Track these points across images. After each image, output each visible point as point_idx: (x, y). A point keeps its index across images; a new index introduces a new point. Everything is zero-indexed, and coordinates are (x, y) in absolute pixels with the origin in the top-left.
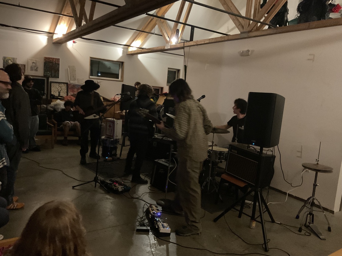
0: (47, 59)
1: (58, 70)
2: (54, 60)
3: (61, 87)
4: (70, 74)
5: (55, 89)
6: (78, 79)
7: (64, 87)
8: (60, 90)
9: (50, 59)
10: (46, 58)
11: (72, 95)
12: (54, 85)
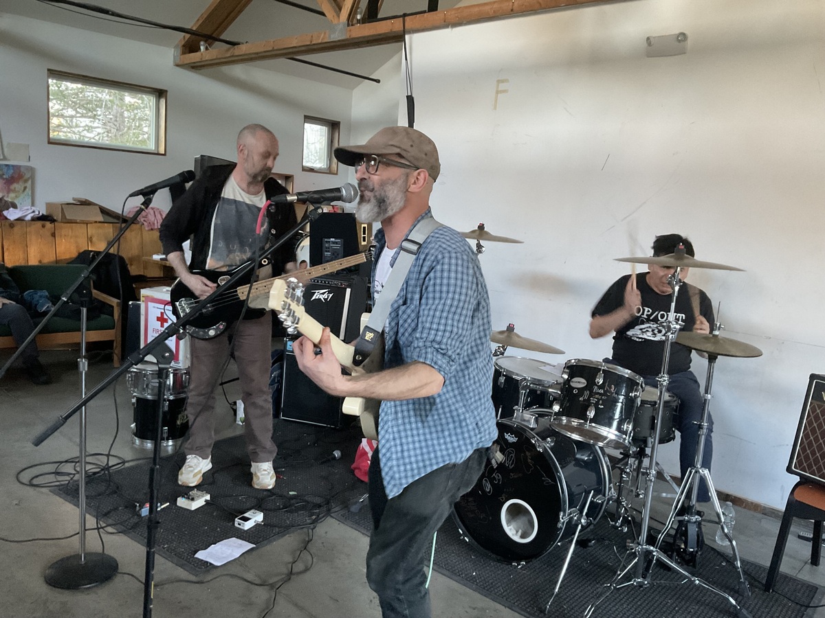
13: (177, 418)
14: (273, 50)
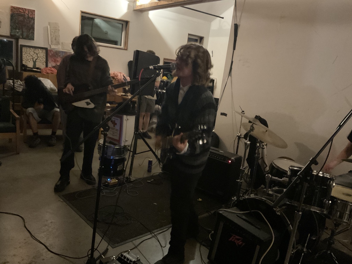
0: (15, 10)
1: (32, 28)
2: (27, 12)
3: (37, 54)
4: (51, 34)
5: (27, 56)
6: (62, 43)
7: (42, 54)
8: (36, 58)
9: (20, 10)
10: (13, 9)
11: (54, 67)
12: (27, 51)
13: (117, 168)
14: (175, 3)
